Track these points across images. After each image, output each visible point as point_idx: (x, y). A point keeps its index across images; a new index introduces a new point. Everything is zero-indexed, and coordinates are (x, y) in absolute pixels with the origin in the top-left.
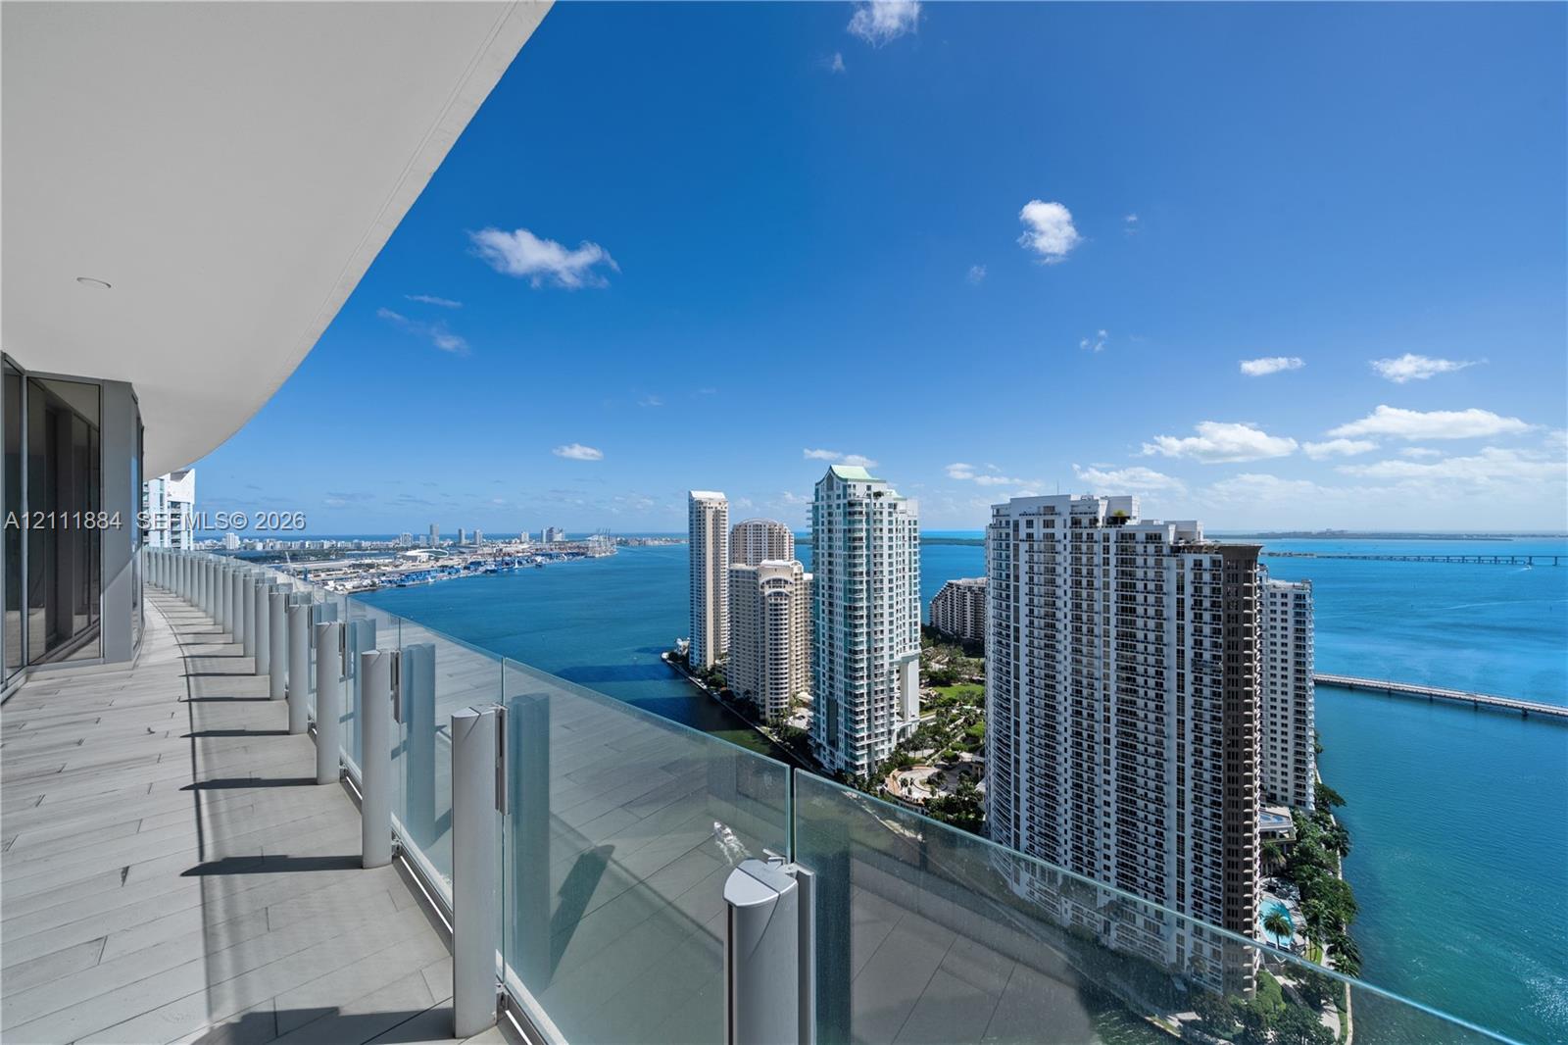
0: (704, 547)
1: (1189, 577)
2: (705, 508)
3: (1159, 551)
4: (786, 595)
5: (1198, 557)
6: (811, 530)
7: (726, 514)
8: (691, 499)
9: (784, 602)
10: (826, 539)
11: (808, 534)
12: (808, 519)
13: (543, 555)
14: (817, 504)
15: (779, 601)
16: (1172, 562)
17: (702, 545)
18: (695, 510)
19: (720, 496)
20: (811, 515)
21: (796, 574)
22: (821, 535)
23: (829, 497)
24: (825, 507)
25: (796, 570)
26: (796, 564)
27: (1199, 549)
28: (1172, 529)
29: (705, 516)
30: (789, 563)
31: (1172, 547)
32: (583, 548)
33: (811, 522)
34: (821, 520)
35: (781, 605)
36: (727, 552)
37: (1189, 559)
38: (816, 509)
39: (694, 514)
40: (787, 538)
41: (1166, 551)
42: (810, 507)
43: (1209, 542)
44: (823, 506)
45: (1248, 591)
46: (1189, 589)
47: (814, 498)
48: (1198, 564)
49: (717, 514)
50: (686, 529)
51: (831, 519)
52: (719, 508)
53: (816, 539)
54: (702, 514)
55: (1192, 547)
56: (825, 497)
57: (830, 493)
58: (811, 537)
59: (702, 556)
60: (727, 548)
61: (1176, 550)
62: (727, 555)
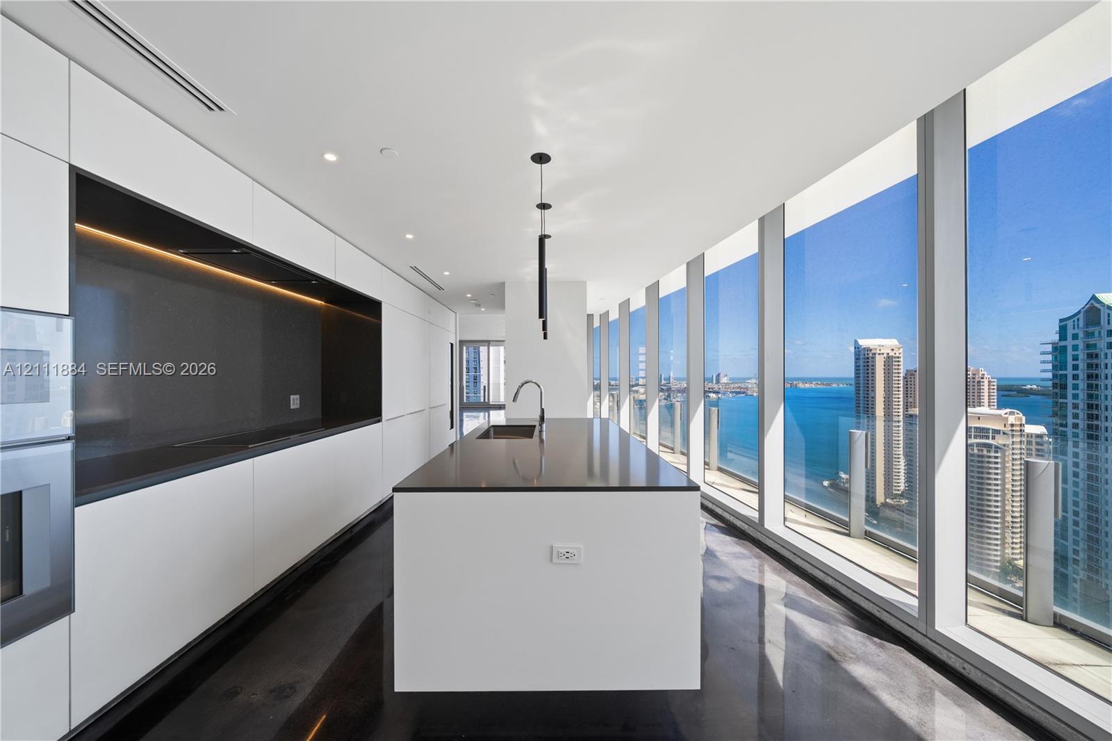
0: (874, 391)
2: (875, 354)
4: (996, 447)
6: (1050, 375)
7: (901, 360)
8: (857, 347)
9: (993, 454)
10: (1082, 384)
11: (1044, 380)
12: (1044, 362)
13: (714, 393)
14: (1063, 343)
15: (985, 452)
17: (870, 389)
18: (861, 357)
19: (894, 342)
20: (1050, 357)
21: (1012, 425)
22: (1070, 382)
23: (1089, 335)
24: (1081, 346)
25: (1012, 419)
26: (1011, 413)
29: (874, 361)
30: (1002, 412)
32: (744, 388)
33: (1050, 366)
34: (1070, 363)
35: (990, 457)
36: (901, 396)
38: (1059, 351)
39: (862, 361)
40: (986, 383)
42: (1049, 348)
44: (1075, 348)
47: (1057, 337)
49: (890, 362)
50: (852, 375)
51: (1095, 361)
52: (892, 354)
53: (1060, 384)
54: (870, 360)
56: (1081, 335)
57: (1091, 329)
58: (1050, 383)
59: (870, 399)
60: (901, 393)
62: (901, 400)
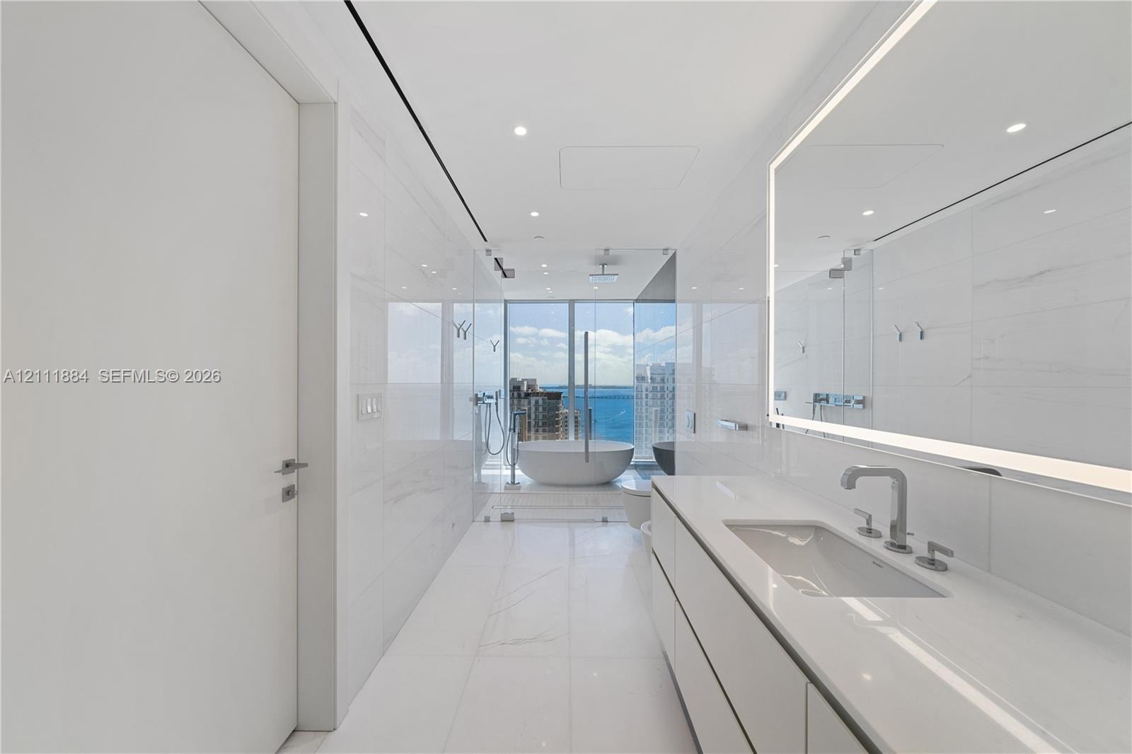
1: (533, 409)
3: (519, 395)
5: (537, 398)
16: (526, 401)
27: (537, 394)
28: (525, 383)
31: (525, 394)
37: (533, 399)
41: (523, 395)
43: (541, 390)
45: (557, 416)
46: (533, 416)
48: (537, 402)
55: (534, 393)
61: (527, 395)
